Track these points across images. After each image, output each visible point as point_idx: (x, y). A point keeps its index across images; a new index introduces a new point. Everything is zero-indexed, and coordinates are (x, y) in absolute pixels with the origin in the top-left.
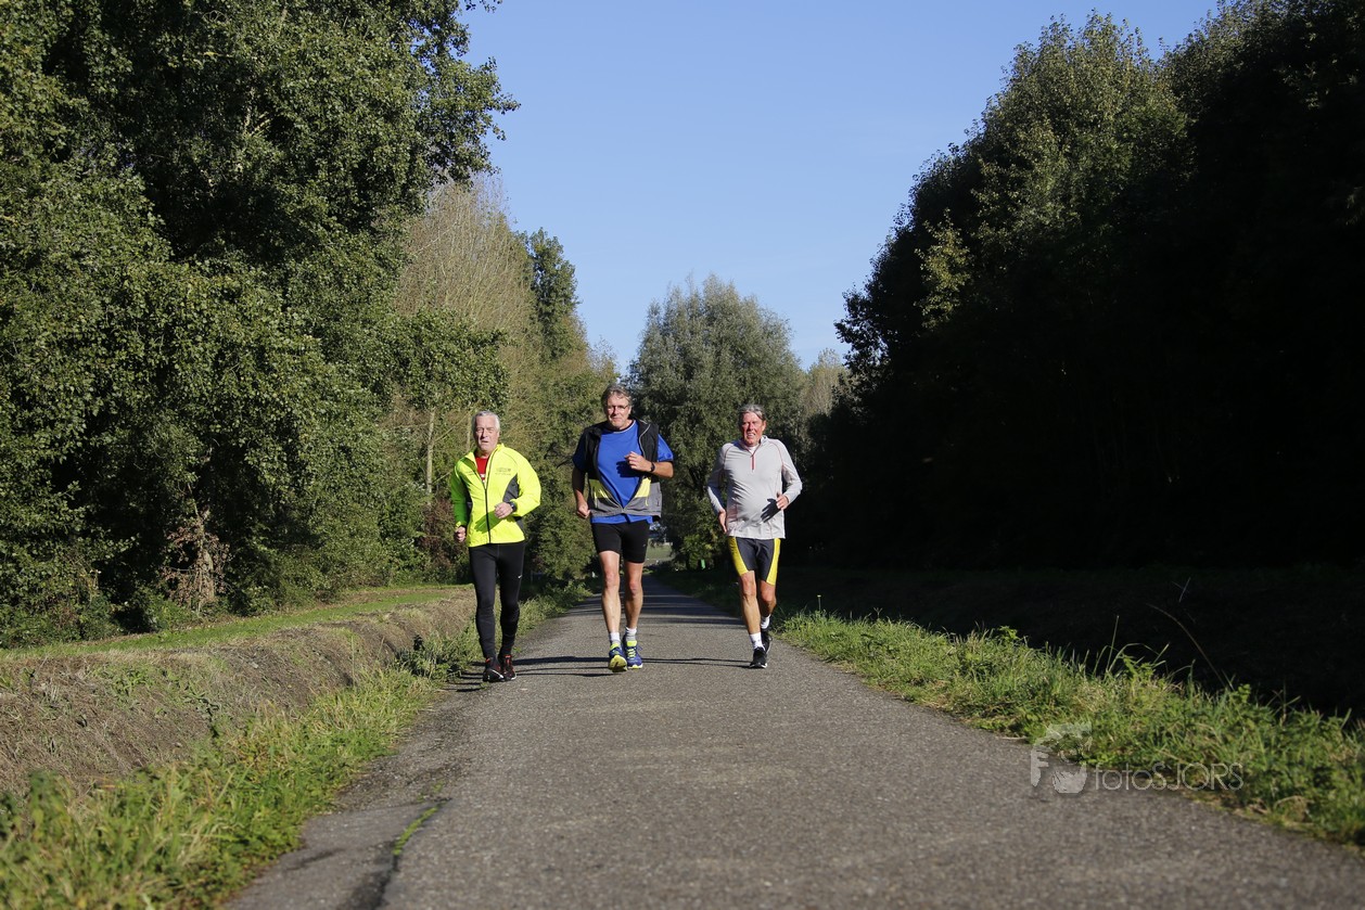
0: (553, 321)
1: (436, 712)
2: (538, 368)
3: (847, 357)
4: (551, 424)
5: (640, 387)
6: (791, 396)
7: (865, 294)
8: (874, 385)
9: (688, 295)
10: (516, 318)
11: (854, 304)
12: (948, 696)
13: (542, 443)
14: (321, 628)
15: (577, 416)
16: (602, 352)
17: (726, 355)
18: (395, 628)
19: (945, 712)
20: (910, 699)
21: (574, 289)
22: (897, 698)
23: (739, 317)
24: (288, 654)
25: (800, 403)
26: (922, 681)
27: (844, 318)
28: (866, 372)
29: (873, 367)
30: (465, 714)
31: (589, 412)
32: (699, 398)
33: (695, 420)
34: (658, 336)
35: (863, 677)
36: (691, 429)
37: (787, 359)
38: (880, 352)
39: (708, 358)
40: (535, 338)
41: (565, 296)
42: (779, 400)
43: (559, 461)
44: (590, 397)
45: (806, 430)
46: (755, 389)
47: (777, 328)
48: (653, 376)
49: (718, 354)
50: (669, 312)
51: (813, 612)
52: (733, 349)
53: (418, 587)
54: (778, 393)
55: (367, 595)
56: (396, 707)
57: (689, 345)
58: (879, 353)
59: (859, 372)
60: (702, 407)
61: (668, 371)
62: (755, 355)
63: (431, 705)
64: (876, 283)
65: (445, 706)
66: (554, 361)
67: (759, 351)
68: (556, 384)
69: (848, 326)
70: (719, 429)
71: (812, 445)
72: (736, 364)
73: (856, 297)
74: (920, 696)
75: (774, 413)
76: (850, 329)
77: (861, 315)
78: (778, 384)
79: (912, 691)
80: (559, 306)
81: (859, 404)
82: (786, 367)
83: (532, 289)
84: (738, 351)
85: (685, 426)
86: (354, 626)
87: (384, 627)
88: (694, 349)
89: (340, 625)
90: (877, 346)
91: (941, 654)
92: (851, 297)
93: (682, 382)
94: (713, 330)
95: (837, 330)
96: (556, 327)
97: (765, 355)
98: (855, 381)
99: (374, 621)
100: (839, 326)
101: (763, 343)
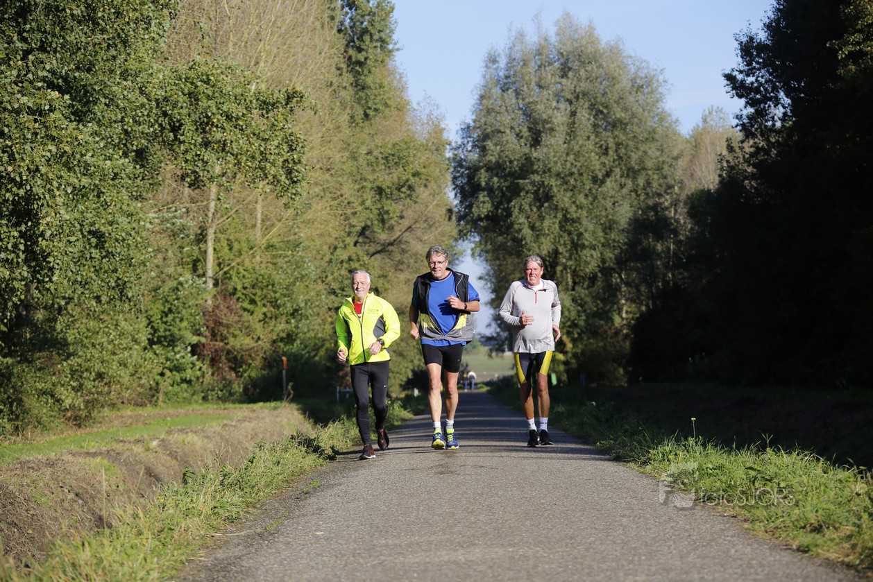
0: (366, 72)
1: (208, 561)
2: (346, 131)
3: (739, 117)
4: (363, 203)
5: (474, 156)
6: (666, 167)
7: (762, 36)
8: (774, 151)
9: (535, 39)
10: (319, 69)
11: (748, 49)
12: (854, 546)
13: (352, 226)
14: (70, 458)
15: (395, 192)
16: (427, 111)
17: (584, 116)
18: (164, 458)
19: (849, 566)
20: (803, 550)
21: (392, 31)
22: (788, 548)
23: (600, 66)
24: (30, 491)
25: (679, 174)
26: (821, 526)
27: (735, 66)
28: (762, 135)
29: (772, 130)
30: (244, 563)
31: (410, 188)
32: (549, 170)
33: (543, 197)
34: (496, 91)
35: (746, 521)
36: (539, 208)
37: (662, 120)
38: (782, 110)
39: (560, 119)
40: (343, 93)
41: (382, 40)
42: (650, 172)
43: (372, 250)
44: (410, 169)
45: (685, 210)
46: (620, 158)
47: (649, 80)
48: (489, 144)
49: (573, 114)
50: (511, 60)
51: (686, 439)
52: (592, 107)
53: (196, 407)
54: (649, 164)
55: (130, 417)
56: (159, 556)
57: (535, 103)
58: (779, 112)
59: (754, 136)
60: (553, 182)
61: (510, 137)
62: (619, 114)
63: (202, 553)
64: (777, 21)
65: (220, 554)
66: (367, 123)
67: (625, 109)
68: (369, 153)
69: (740, 77)
70: (574, 208)
71: (692, 229)
72: (595, 126)
73: (751, 39)
74: (816, 546)
75: (644, 188)
76: (743, 82)
77: (758, 63)
78: (650, 152)
79: (806, 539)
80: (373, 52)
81: (753, 177)
82: (659, 130)
83: (340, 31)
84: (599, 111)
85: (530, 205)
86: (113, 456)
87: (151, 456)
88: (540, 107)
89: (95, 455)
90: (777, 102)
91: (847, 492)
92: (744, 39)
93: (526, 150)
94: (568, 84)
95: (726, 82)
96: (369, 80)
97: (633, 115)
98: (748, 147)
99: (138, 449)
100: (730, 78)
101: (631, 99)
